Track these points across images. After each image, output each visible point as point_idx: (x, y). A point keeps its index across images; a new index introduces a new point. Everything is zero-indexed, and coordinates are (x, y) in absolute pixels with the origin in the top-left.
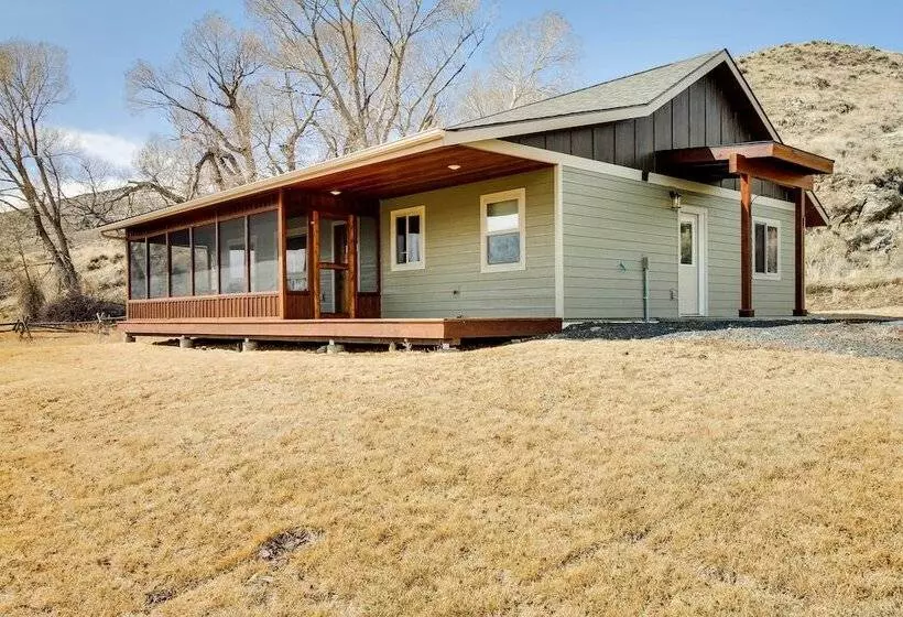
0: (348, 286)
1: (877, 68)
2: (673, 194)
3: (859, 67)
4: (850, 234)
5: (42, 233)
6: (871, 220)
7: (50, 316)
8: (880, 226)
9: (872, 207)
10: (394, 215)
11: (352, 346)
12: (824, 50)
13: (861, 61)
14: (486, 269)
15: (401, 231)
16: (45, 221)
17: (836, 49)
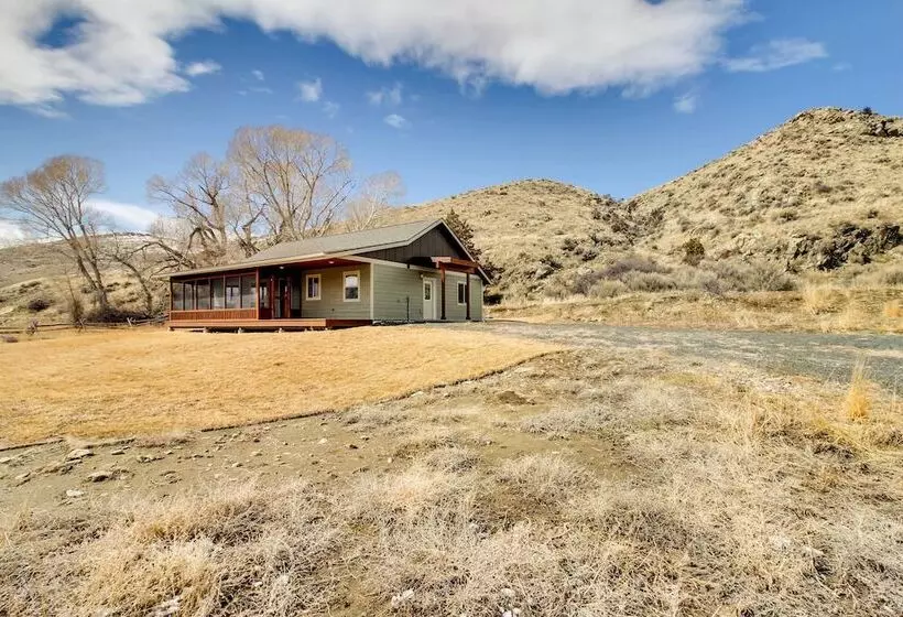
0: (286, 306)
1: (571, 197)
2: (421, 273)
3: (562, 196)
4: (529, 284)
5: (83, 270)
6: (538, 279)
7: (90, 320)
8: (542, 281)
9: (540, 272)
10: (307, 277)
11: (287, 329)
12: (547, 185)
13: (564, 193)
14: (345, 300)
15: (310, 283)
16: (85, 263)
17: (552, 184)
